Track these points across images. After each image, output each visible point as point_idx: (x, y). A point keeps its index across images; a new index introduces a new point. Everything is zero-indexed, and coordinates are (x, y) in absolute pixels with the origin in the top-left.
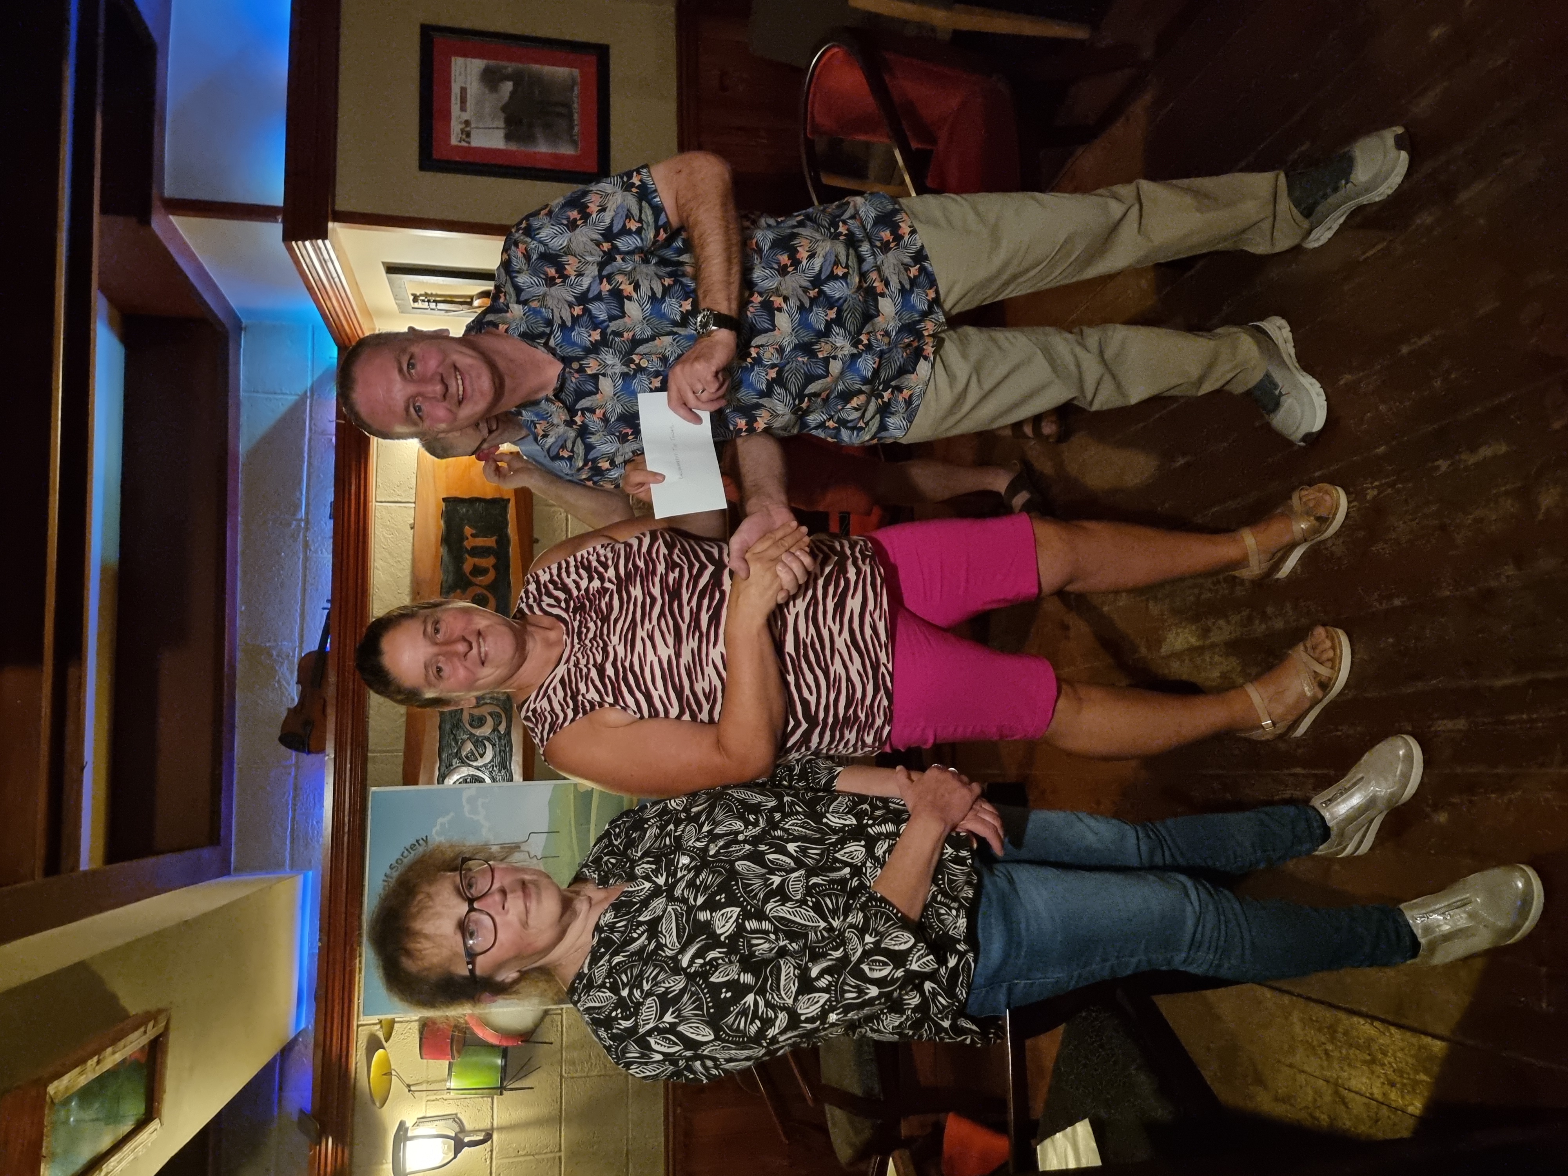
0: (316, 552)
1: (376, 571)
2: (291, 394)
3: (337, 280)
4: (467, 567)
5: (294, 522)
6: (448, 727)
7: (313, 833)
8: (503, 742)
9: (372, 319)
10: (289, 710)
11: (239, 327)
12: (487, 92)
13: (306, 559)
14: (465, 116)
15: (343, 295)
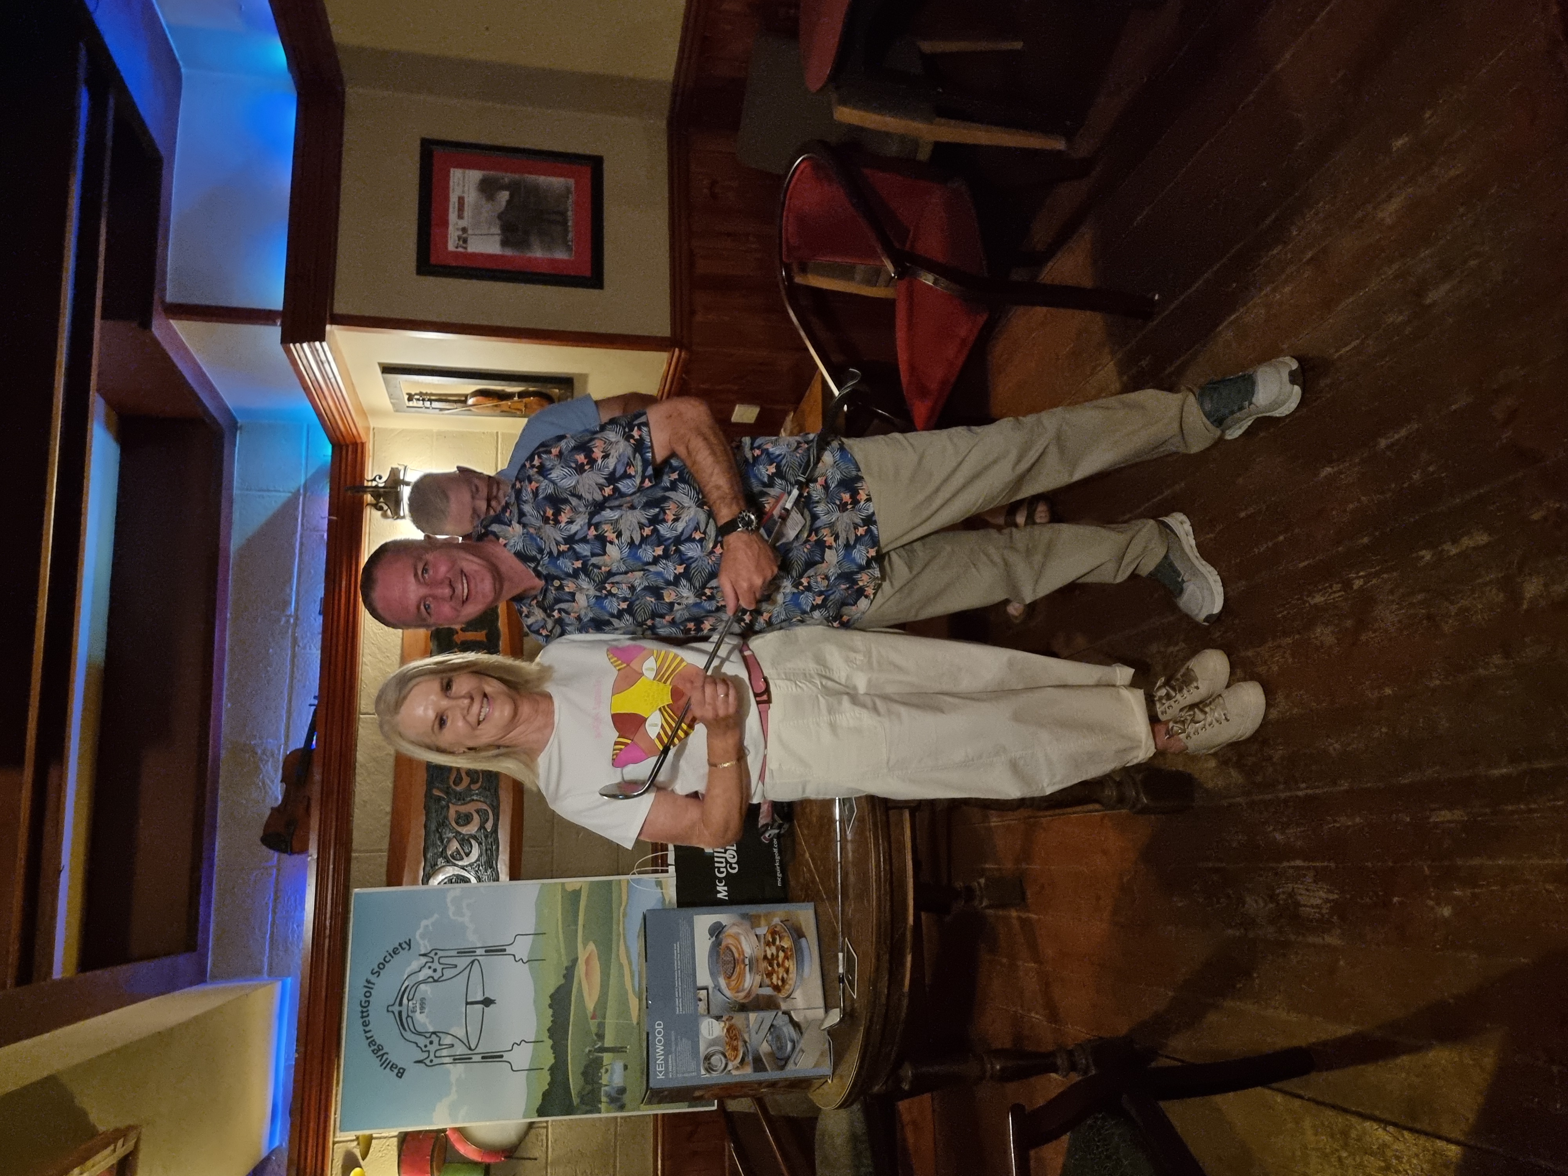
0: (305, 648)
1: (364, 667)
2: (284, 492)
3: (333, 380)
5: (283, 620)
6: (433, 827)
7: (293, 937)
8: (490, 840)
9: (367, 418)
10: (272, 809)
11: (234, 426)
12: (484, 201)
13: (294, 656)
14: (462, 223)
15: (339, 394)
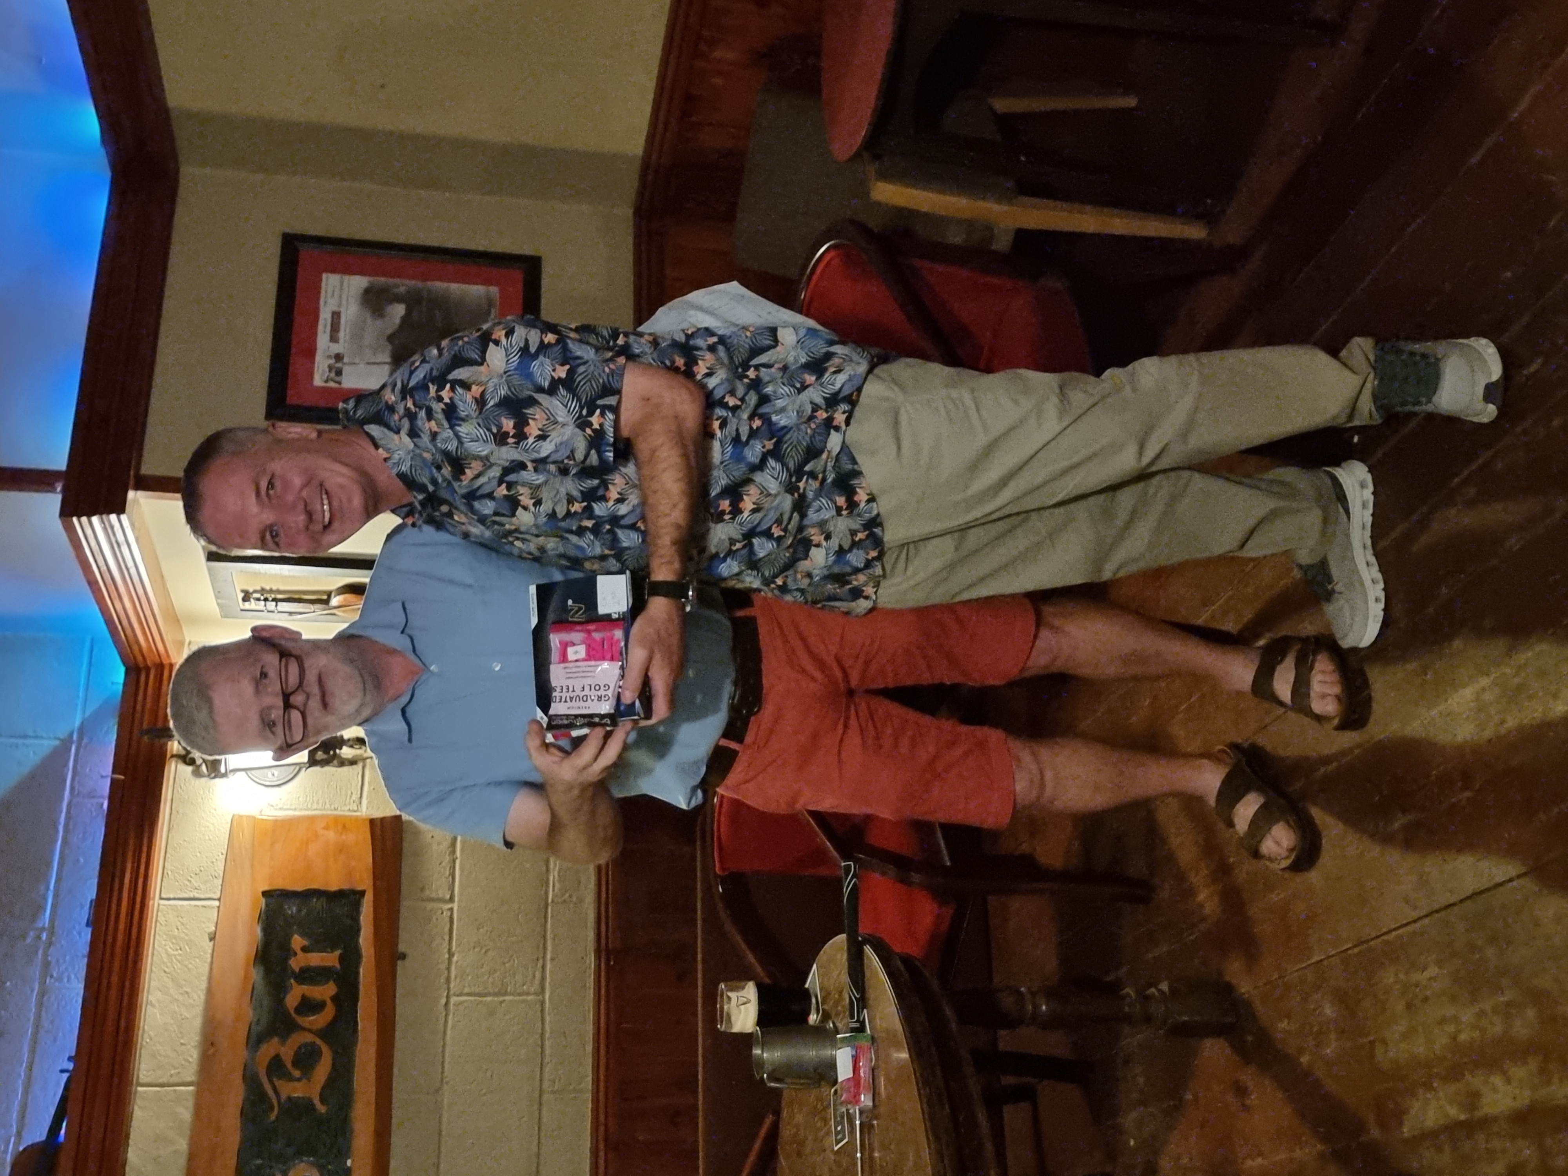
0: (60, 979)
2: (49, 738)
4: (292, 1000)
5: (30, 934)
9: (180, 627)
12: (368, 318)
13: (43, 993)
14: (336, 348)
